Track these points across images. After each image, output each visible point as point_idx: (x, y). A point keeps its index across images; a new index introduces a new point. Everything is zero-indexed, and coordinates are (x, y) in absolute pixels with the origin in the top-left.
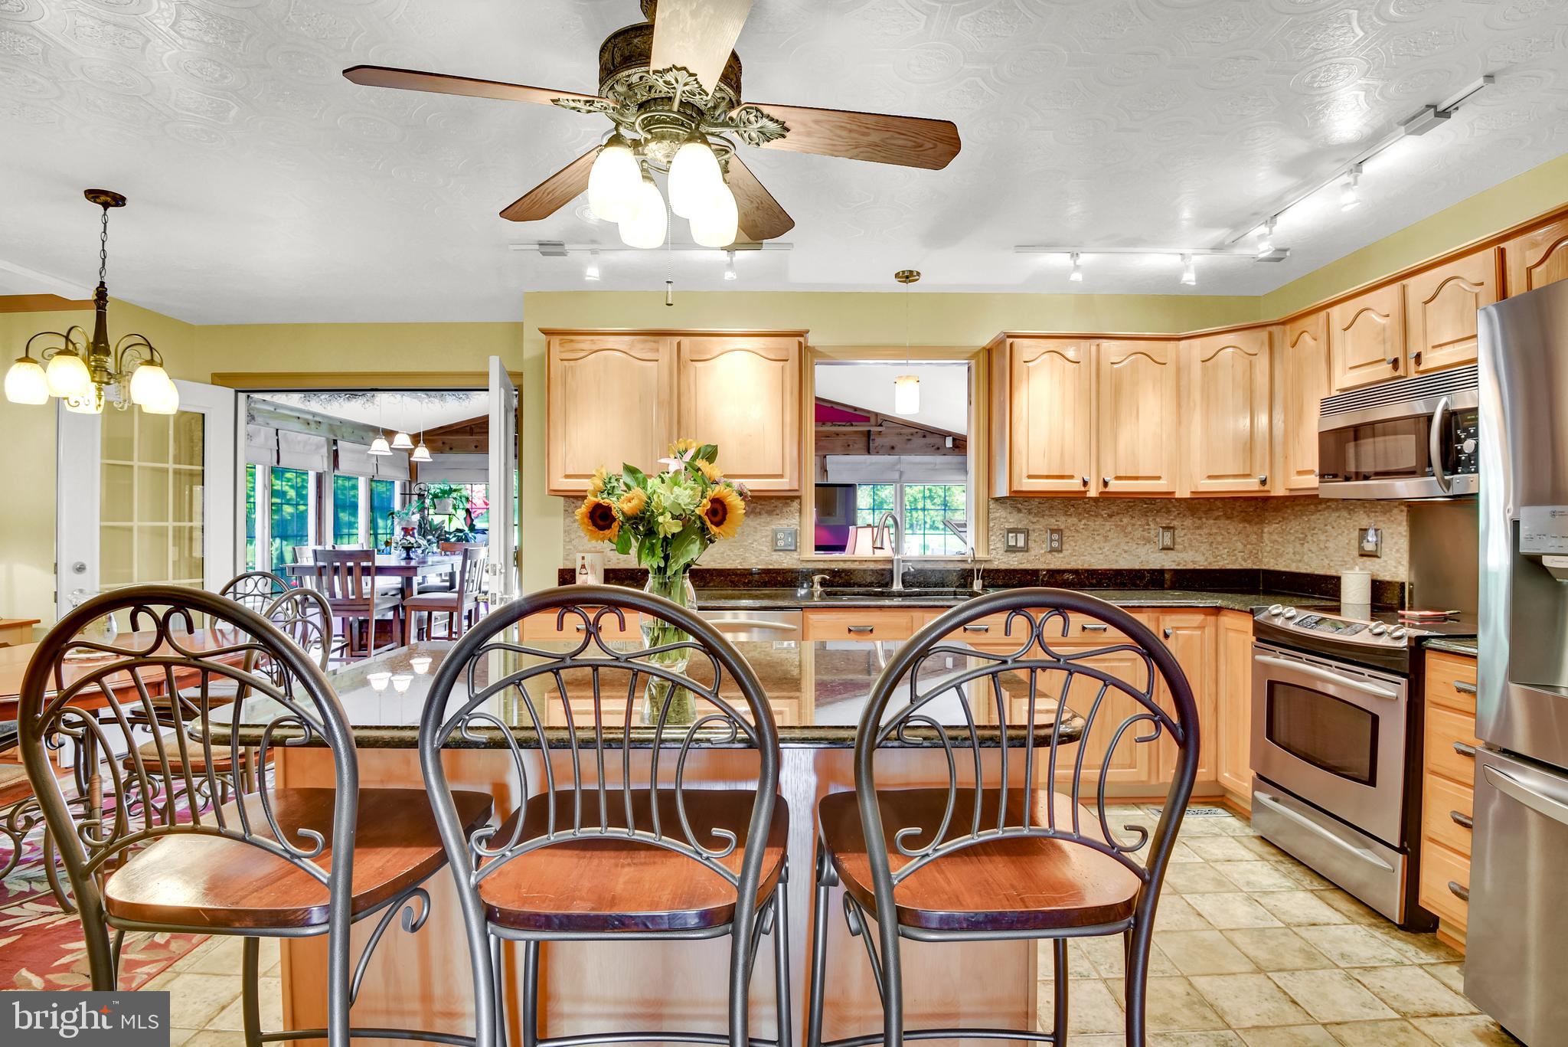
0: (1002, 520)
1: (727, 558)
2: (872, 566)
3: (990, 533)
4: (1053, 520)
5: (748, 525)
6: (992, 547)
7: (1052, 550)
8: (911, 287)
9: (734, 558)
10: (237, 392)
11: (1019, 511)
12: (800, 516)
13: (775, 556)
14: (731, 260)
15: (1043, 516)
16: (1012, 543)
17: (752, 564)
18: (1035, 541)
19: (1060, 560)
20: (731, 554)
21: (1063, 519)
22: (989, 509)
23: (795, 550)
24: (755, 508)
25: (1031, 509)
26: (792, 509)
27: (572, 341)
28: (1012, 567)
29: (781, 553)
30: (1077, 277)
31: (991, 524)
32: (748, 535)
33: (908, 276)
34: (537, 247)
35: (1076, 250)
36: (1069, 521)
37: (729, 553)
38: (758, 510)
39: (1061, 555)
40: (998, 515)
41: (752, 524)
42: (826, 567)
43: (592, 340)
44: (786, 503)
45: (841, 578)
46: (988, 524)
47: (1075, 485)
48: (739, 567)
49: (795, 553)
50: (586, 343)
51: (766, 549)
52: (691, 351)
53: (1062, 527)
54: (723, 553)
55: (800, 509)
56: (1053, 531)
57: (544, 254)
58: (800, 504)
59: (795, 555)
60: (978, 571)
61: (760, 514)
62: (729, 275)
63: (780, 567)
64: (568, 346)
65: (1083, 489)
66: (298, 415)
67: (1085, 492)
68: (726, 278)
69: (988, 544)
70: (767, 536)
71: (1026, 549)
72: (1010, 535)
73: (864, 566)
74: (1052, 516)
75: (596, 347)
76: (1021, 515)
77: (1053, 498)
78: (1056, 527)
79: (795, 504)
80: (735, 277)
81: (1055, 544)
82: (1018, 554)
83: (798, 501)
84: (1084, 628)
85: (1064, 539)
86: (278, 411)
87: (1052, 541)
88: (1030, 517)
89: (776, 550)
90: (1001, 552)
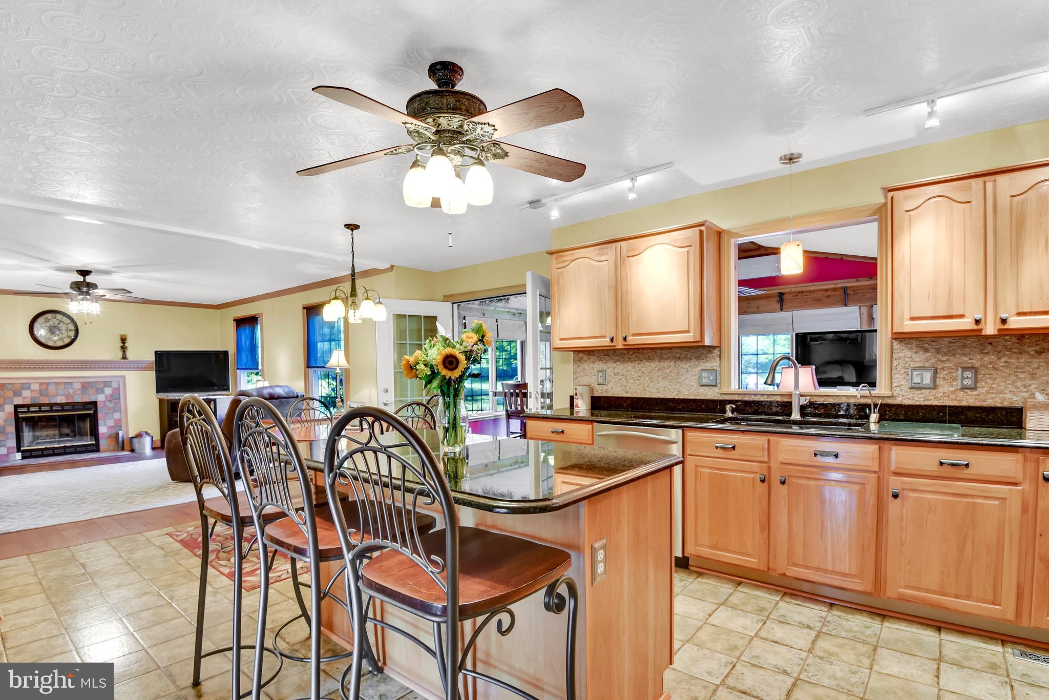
0: (907, 359)
1: (668, 391)
2: (779, 399)
3: (894, 372)
4: (966, 359)
5: (682, 367)
6: (895, 385)
7: (964, 388)
8: (794, 168)
9: (672, 390)
10: (453, 303)
11: (926, 350)
12: (720, 360)
13: (702, 390)
14: (634, 184)
15: (954, 355)
16: (917, 380)
17: (685, 395)
18: (944, 379)
19: (974, 398)
20: (671, 388)
21: (979, 357)
22: (892, 350)
23: (716, 386)
24: (687, 355)
25: (940, 348)
26: (714, 355)
27: (562, 256)
28: (918, 403)
29: (706, 388)
30: (934, 122)
31: (895, 364)
32: (682, 375)
33: (791, 159)
34: (528, 205)
35: (930, 97)
36: (985, 359)
37: (669, 387)
38: (689, 356)
39: (975, 393)
40: (902, 355)
41: (685, 366)
42: (740, 399)
43: (572, 254)
44: (710, 351)
45: (751, 407)
46: (892, 363)
47: (966, 324)
48: (676, 397)
49: (716, 388)
50: (568, 256)
51: (694, 384)
52: (627, 251)
53: (977, 365)
54: (665, 387)
55: (720, 355)
56: (965, 369)
57: (533, 208)
58: (720, 351)
59: (716, 389)
60: (875, 405)
61: (691, 359)
62: (632, 196)
63: (705, 398)
64: (560, 260)
65: (975, 327)
66: (508, 310)
67: (981, 330)
68: (630, 199)
69: (892, 383)
70: (695, 375)
71: (935, 387)
72: (915, 373)
73: (772, 399)
74: (965, 355)
75: (573, 258)
76: (928, 354)
77: (966, 337)
78: (970, 365)
79: (716, 351)
80: (635, 196)
81: (968, 382)
82: (924, 391)
83: (718, 349)
84: (941, 464)
85: (980, 377)
86: (497, 309)
87: (963, 378)
88: (939, 356)
89: (702, 386)
90: (905, 388)
